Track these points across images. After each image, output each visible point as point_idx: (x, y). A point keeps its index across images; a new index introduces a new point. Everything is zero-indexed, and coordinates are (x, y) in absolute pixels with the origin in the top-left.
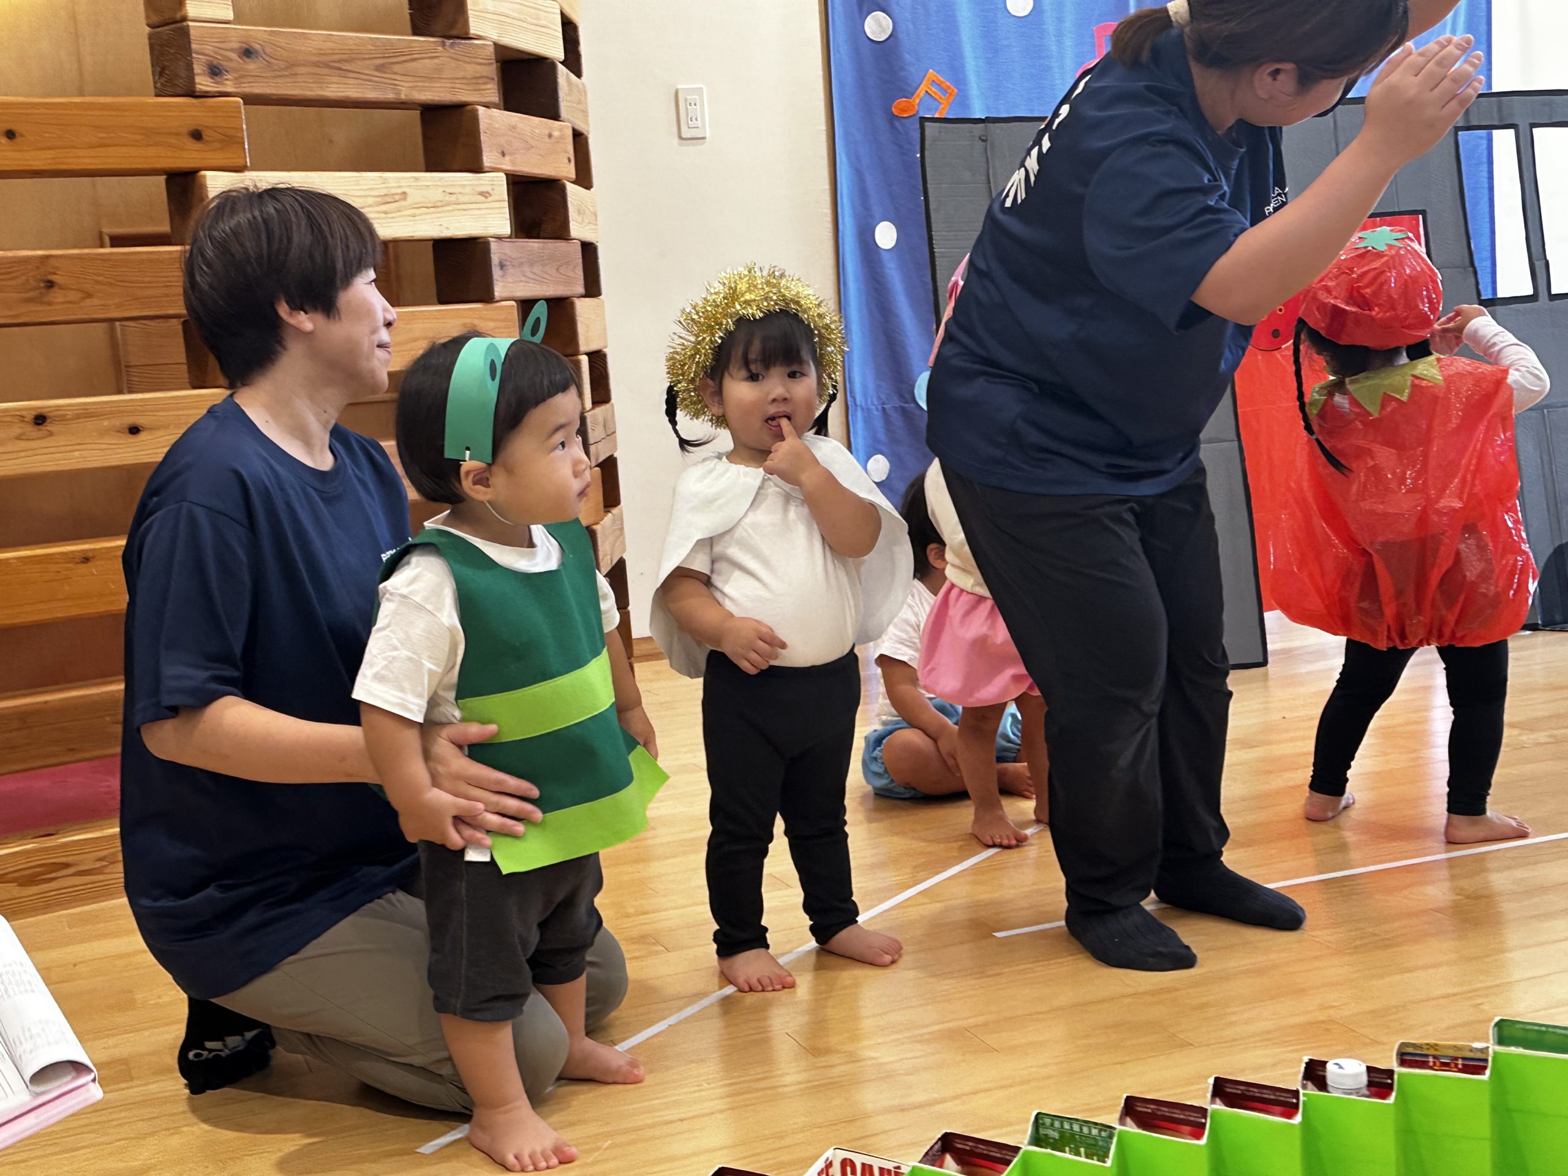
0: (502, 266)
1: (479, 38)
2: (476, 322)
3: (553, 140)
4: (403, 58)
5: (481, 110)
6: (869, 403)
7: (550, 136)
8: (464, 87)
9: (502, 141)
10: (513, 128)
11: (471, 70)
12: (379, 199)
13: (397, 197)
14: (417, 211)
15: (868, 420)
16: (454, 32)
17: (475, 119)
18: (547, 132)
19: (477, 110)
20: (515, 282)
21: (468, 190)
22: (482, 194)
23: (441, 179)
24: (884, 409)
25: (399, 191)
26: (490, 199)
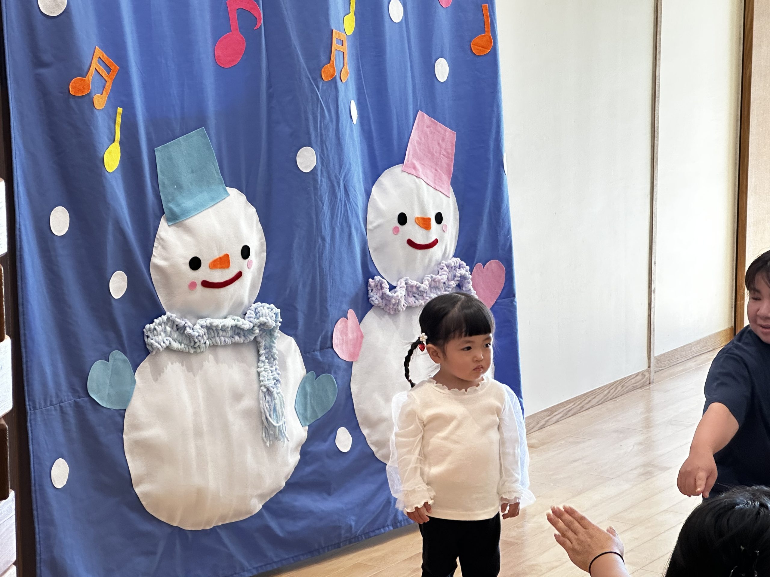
6: (48, 404)
15: (47, 421)
24: (61, 408)
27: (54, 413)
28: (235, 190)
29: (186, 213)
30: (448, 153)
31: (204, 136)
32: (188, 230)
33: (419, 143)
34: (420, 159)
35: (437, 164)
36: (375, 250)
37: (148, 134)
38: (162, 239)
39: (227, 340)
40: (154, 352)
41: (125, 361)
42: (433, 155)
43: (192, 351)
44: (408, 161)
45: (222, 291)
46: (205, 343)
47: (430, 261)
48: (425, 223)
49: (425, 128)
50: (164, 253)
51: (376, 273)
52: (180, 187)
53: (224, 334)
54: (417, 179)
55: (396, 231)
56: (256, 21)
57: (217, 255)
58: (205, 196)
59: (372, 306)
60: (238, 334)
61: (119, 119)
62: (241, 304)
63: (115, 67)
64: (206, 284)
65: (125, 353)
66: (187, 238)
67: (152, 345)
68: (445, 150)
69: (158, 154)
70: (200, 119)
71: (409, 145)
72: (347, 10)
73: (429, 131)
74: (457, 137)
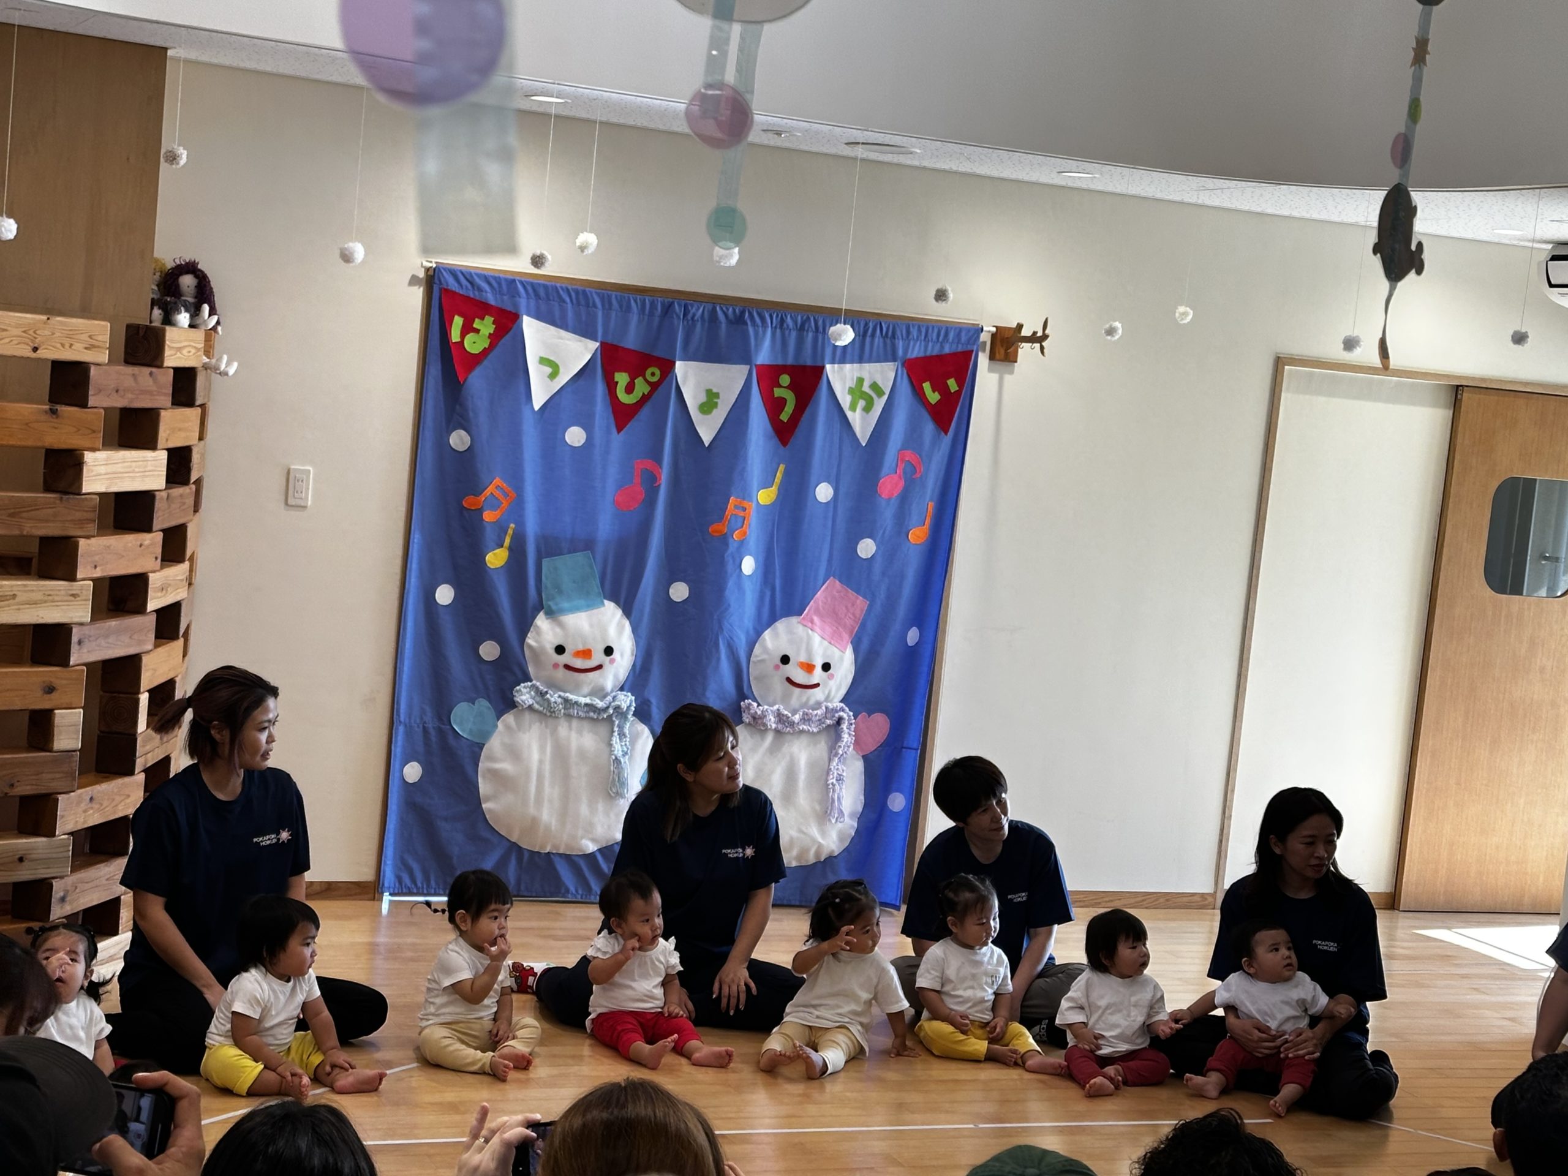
0: (80, 642)
1: (89, 493)
2: (52, 680)
3: (143, 547)
4: (29, 509)
5: (82, 540)
6: (412, 721)
7: (141, 544)
8: (72, 526)
9: (97, 558)
10: (108, 547)
11: (78, 515)
13: (8, 598)
14: (21, 607)
15: (409, 733)
16: (70, 490)
17: (75, 546)
18: (139, 543)
19: (78, 542)
20: (89, 652)
21: (62, 592)
22: (73, 595)
23: (44, 586)
24: (424, 727)
25: (12, 593)
26: (78, 599)
27: (416, 729)
28: (612, 604)
29: (562, 611)
30: (855, 617)
31: (589, 558)
32: (561, 625)
33: (823, 603)
34: (821, 616)
35: (839, 623)
36: (756, 678)
37: (537, 548)
38: (537, 626)
39: (580, 713)
40: (520, 708)
41: (489, 708)
42: (837, 615)
43: (548, 714)
44: (807, 615)
45: (582, 675)
46: (560, 711)
47: (808, 699)
48: (809, 668)
49: (835, 593)
50: (536, 636)
51: (750, 695)
52: (560, 592)
53: (579, 708)
54: (810, 632)
55: (777, 667)
56: (657, 479)
57: (581, 647)
58: (582, 602)
59: (742, 722)
60: (594, 712)
61: (510, 532)
62: (602, 689)
63: (513, 494)
64: (567, 667)
65: (490, 703)
66: (558, 630)
67: (518, 702)
68: (854, 615)
69: (546, 562)
70: (588, 545)
71: (812, 601)
72: (767, 485)
73: (837, 594)
74: (870, 607)
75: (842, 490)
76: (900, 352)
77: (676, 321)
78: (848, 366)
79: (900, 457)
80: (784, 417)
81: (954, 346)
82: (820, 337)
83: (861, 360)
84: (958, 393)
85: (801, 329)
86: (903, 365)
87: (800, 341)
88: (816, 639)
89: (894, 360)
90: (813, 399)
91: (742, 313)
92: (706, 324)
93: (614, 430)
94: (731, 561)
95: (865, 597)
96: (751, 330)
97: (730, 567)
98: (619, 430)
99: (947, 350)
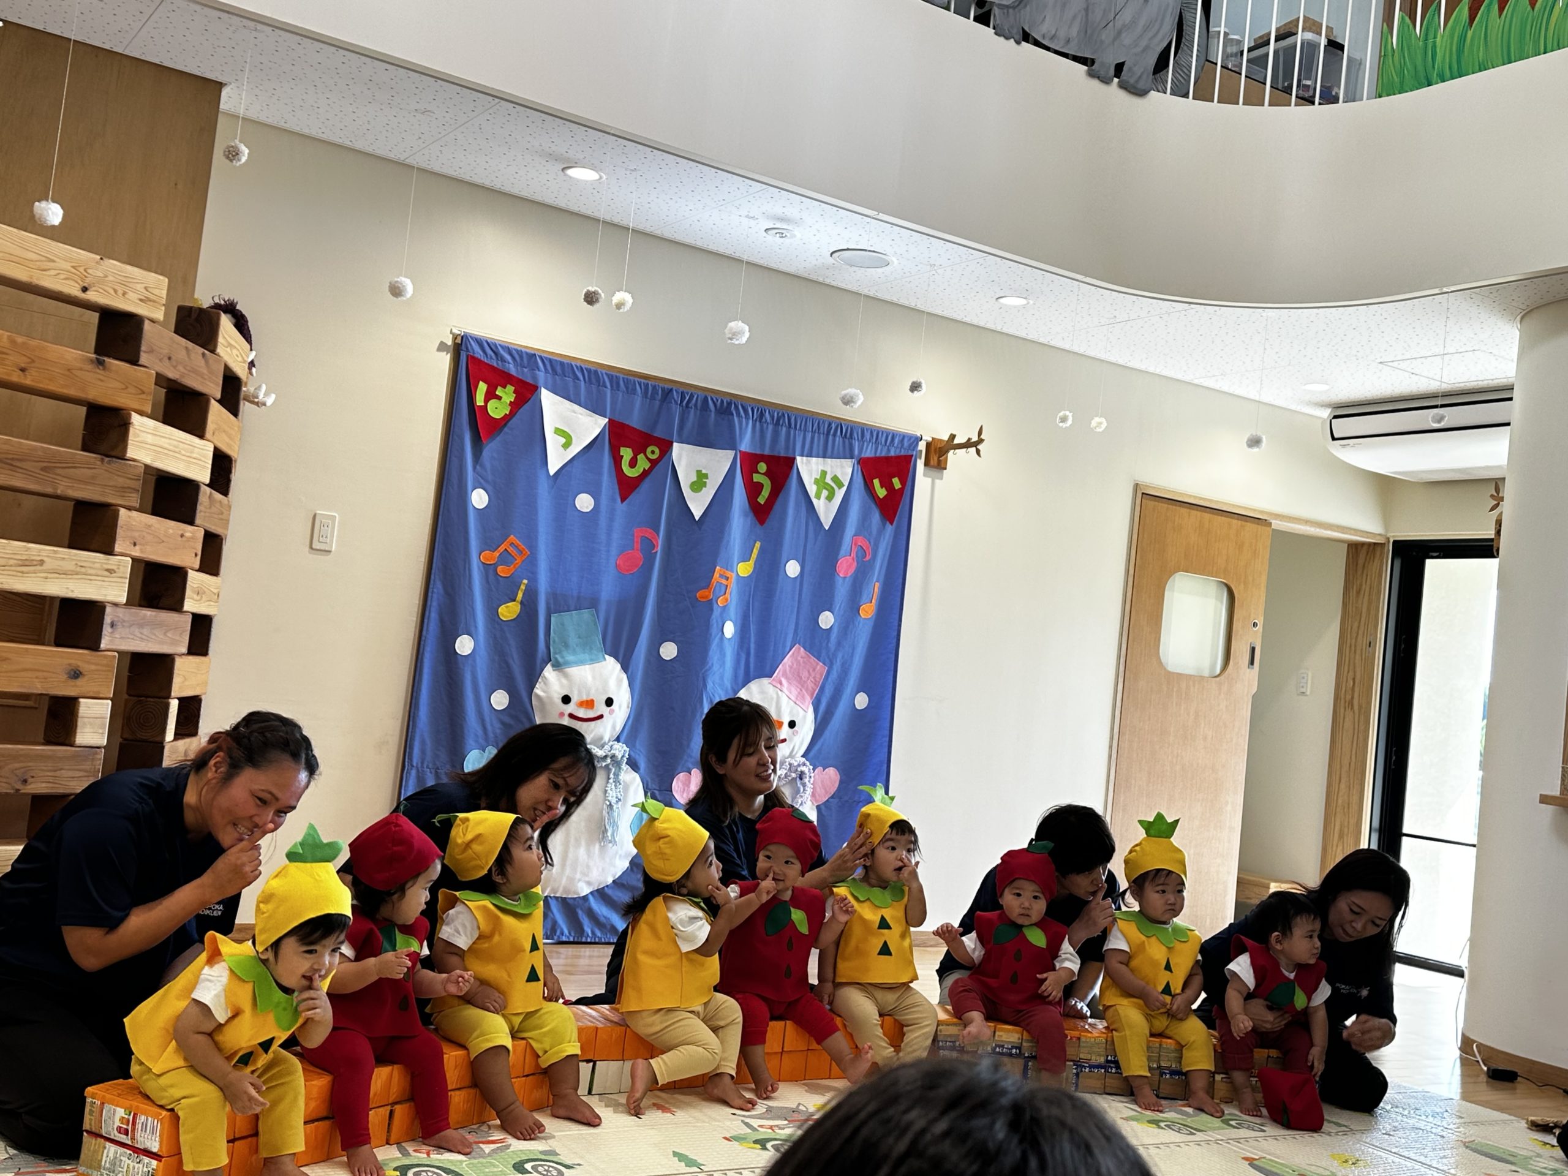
0: (112, 626)
1: (134, 460)
2: (80, 663)
3: (184, 539)
4: (65, 465)
5: (123, 512)
6: (423, 766)
7: (182, 536)
8: (114, 493)
9: (136, 534)
10: (149, 527)
11: (121, 481)
12: (20, 562)
13: (35, 563)
14: (49, 575)
16: (113, 453)
17: (115, 516)
18: (180, 532)
19: (119, 511)
20: (121, 638)
21: (97, 565)
22: (108, 570)
23: (75, 555)
24: (437, 773)
25: (39, 558)
26: (114, 575)
27: (428, 774)
28: (612, 659)
29: (568, 664)
30: (816, 681)
31: (593, 615)
32: (566, 676)
33: (791, 667)
34: (787, 678)
35: (803, 686)
37: (548, 604)
38: (545, 678)
42: (801, 678)
44: (776, 678)
49: (799, 658)
50: (544, 687)
52: (566, 646)
54: (780, 692)
56: (654, 547)
57: (585, 698)
58: (587, 656)
61: (523, 587)
62: (601, 738)
63: (527, 552)
64: (572, 716)
66: (564, 681)
68: (814, 678)
69: (554, 619)
70: (593, 604)
71: (780, 666)
72: (745, 558)
73: (802, 660)
74: (828, 673)
75: (807, 568)
76: (856, 452)
77: (674, 406)
78: (814, 460)
79: (854, 542)
80: (761, 500)
81: (898, 451)
82: (792, 432)
83: (824, 457)
84: (902, 490)
85: (777, 424)
86: (859, 463)
87: (776, 434)
88: (784, 700)
89: (852, 458)
90: (785, 487)
91: (729, 404)
92: (698, 412)
93: (619, 500)
94: (715, 625)
95: (824, 664)
96: (736, 419)
97: (714, 630)
98: (623, 499)
99: (892, 454)
